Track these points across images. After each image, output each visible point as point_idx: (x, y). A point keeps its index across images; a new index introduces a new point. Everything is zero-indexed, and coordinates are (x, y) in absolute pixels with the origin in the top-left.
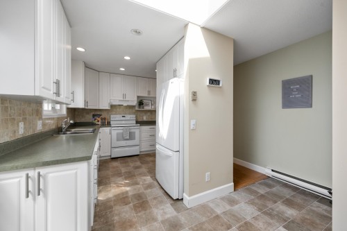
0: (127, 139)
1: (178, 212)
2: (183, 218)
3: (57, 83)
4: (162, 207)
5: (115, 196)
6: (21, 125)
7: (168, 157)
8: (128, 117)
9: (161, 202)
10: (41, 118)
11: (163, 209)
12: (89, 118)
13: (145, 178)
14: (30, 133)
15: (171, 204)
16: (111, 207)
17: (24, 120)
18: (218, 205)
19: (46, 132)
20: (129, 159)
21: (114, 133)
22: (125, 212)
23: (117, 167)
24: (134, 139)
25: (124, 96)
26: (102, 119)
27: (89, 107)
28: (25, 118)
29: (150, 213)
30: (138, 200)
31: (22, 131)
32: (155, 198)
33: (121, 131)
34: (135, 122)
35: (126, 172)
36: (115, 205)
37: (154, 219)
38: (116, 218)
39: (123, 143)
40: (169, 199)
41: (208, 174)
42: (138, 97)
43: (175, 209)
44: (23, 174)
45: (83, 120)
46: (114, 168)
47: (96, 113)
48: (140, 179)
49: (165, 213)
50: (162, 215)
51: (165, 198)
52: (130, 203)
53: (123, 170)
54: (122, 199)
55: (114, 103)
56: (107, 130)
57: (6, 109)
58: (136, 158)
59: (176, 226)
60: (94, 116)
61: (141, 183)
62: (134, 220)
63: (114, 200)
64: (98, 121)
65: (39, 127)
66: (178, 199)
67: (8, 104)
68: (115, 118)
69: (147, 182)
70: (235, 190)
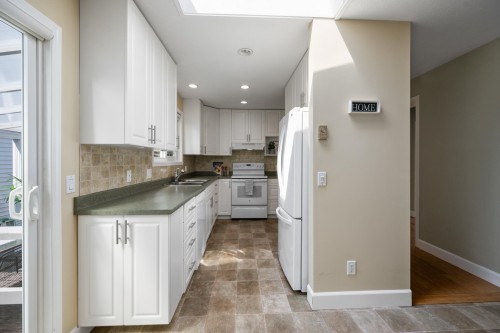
0: (251, 196)
1: (294, 311)
2: (298, 321)
3: (153, 129)
4: (275, 296)
5: (221, 266)
6: (129, 173)
7: (288, 225)
8: (255, 166)
9: (275, 289)
10: (150, 166)
11: (274, 300)
12: (209, 167)
13: (264, 251)
14: (139, 181)
15: (288, 296)
16: (213, 279)
17: (133, 168)
18: (367, 321)
19: (156, 181)
20: (252, 223)
21: (235, 186)
22: (226, 289)
23: (235, 231)
24: (260, 196)
25: (249, 137)
26: (223, 168)
27: (208, 154)
28: (134, 167)
29: (255, 299)
30: (246, 278)
31: (129, 179)
32: (268, 282)
33: (243, 185)
34: (263, 173)
35: (243, 239)
36: (218, 277)
37: (258, 309)
38: (214, 293)
39: (246, 201)
40: (288, 289)
41: (351, 262)
42: (267, 138)
43: (291, 305)
44: (113, 220)
45: (203, 169)
46: (231, 231)
47: (217, 161)
48: (257, 252)
49: (275, 306)
50: (270, 307)
51: (282, 285)
52: (234, 279)
53: (241, 236)
54: (228, 272)
55: (236, 148)
56: (226, 182)
57: (114, 158)
58: (261, 223)
59: (284, 328)
60: (214, 164)
61: (257, 257)
62: (233, 302)
63: (219, 272)
64: (219, 171)
65: (149, 176)
66: (300, 292)
67: (115, 153)
68: (238, 167)
69: (266, 258)
70: (413, 305)
